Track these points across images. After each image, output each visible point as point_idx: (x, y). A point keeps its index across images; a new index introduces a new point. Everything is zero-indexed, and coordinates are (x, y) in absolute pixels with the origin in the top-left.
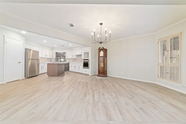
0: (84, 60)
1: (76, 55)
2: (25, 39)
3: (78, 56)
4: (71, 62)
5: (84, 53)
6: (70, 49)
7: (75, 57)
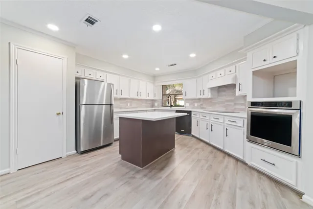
0: (254, 104)
1: (212, 89)
2: (76, 53)
3: (218, 92)
4: (197, 108)
5: (254, 73)
6: (194, 72)
7: (208, 95)
